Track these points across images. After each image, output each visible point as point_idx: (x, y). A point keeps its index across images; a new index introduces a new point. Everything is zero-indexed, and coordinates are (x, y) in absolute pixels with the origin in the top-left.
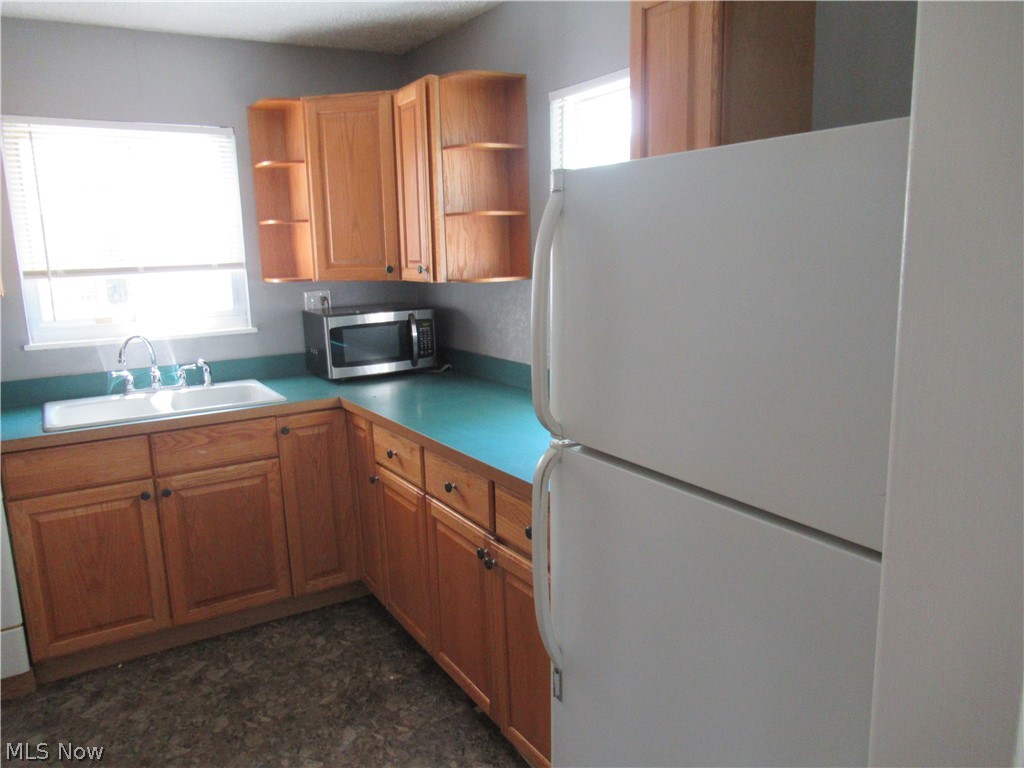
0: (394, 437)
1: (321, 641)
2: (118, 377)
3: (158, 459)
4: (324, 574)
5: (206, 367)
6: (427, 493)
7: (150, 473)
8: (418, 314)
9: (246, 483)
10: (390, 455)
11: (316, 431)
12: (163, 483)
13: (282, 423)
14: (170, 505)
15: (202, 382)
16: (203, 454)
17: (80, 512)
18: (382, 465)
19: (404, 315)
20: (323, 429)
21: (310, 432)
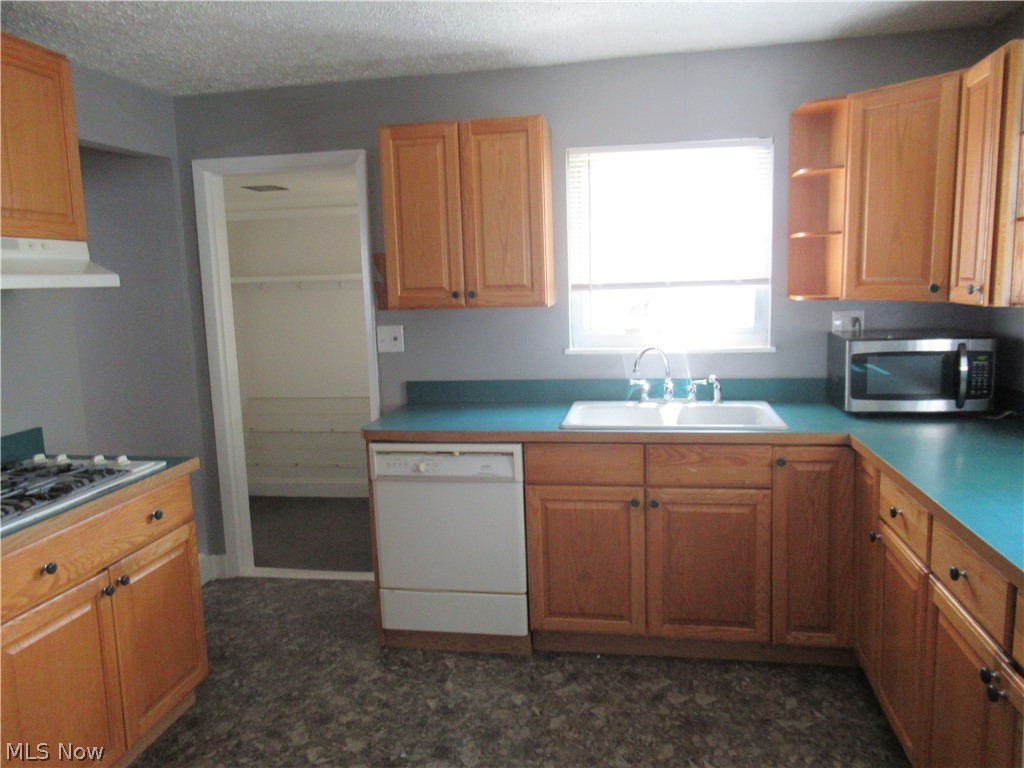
0: (901, 492)
1: (792, 703)
2: (636, 385)
3: (650, 469)
4: (811, 629)
5: (716, 384)
6: (932, 573)
7: (642, 483)
8: (970, 344)
9: (733, 510)
10: (894, 513)
11: (817, 468)
12: (653, 494)
13: (779, 453)
14: (657, 515)
15: (711, 398)
16: (693, 472)
17: (579, 506)
18: (885, 523)
20: (826, 467)
21: (810, 468)
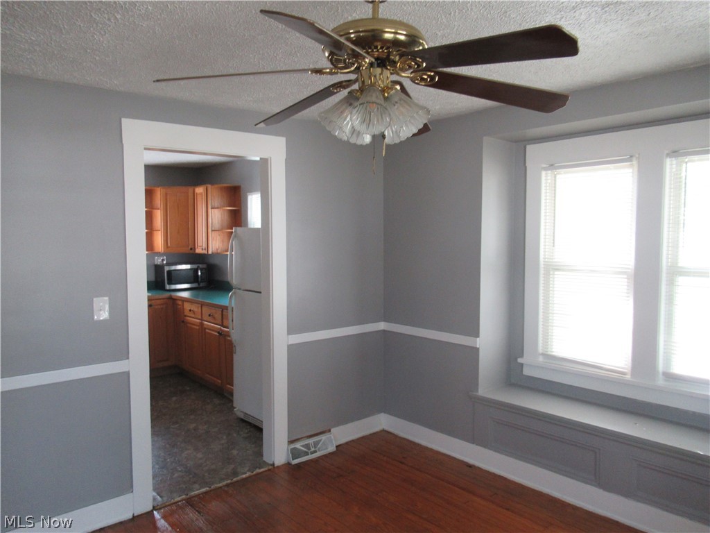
0: (192, 304)
6: (202, 320)
8: (201, 266)
10: (190, 310)
18: (187, 316)
19: (195, 266)
21: (159, 307)
